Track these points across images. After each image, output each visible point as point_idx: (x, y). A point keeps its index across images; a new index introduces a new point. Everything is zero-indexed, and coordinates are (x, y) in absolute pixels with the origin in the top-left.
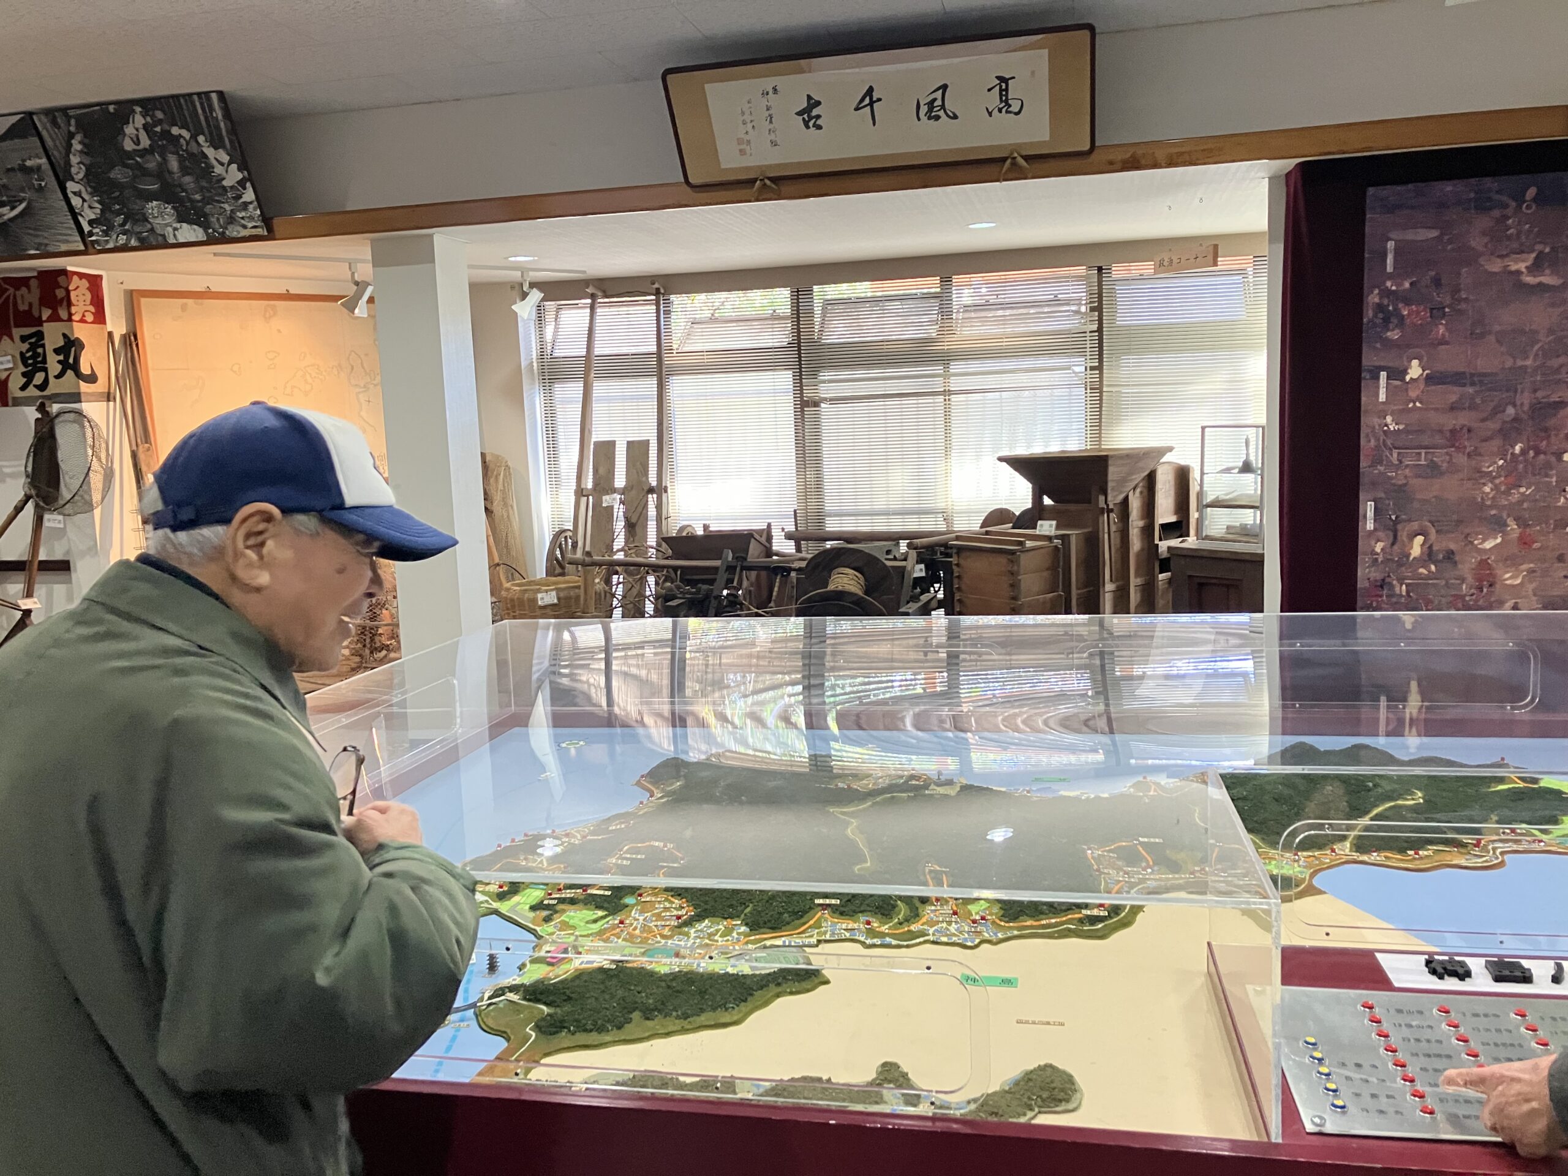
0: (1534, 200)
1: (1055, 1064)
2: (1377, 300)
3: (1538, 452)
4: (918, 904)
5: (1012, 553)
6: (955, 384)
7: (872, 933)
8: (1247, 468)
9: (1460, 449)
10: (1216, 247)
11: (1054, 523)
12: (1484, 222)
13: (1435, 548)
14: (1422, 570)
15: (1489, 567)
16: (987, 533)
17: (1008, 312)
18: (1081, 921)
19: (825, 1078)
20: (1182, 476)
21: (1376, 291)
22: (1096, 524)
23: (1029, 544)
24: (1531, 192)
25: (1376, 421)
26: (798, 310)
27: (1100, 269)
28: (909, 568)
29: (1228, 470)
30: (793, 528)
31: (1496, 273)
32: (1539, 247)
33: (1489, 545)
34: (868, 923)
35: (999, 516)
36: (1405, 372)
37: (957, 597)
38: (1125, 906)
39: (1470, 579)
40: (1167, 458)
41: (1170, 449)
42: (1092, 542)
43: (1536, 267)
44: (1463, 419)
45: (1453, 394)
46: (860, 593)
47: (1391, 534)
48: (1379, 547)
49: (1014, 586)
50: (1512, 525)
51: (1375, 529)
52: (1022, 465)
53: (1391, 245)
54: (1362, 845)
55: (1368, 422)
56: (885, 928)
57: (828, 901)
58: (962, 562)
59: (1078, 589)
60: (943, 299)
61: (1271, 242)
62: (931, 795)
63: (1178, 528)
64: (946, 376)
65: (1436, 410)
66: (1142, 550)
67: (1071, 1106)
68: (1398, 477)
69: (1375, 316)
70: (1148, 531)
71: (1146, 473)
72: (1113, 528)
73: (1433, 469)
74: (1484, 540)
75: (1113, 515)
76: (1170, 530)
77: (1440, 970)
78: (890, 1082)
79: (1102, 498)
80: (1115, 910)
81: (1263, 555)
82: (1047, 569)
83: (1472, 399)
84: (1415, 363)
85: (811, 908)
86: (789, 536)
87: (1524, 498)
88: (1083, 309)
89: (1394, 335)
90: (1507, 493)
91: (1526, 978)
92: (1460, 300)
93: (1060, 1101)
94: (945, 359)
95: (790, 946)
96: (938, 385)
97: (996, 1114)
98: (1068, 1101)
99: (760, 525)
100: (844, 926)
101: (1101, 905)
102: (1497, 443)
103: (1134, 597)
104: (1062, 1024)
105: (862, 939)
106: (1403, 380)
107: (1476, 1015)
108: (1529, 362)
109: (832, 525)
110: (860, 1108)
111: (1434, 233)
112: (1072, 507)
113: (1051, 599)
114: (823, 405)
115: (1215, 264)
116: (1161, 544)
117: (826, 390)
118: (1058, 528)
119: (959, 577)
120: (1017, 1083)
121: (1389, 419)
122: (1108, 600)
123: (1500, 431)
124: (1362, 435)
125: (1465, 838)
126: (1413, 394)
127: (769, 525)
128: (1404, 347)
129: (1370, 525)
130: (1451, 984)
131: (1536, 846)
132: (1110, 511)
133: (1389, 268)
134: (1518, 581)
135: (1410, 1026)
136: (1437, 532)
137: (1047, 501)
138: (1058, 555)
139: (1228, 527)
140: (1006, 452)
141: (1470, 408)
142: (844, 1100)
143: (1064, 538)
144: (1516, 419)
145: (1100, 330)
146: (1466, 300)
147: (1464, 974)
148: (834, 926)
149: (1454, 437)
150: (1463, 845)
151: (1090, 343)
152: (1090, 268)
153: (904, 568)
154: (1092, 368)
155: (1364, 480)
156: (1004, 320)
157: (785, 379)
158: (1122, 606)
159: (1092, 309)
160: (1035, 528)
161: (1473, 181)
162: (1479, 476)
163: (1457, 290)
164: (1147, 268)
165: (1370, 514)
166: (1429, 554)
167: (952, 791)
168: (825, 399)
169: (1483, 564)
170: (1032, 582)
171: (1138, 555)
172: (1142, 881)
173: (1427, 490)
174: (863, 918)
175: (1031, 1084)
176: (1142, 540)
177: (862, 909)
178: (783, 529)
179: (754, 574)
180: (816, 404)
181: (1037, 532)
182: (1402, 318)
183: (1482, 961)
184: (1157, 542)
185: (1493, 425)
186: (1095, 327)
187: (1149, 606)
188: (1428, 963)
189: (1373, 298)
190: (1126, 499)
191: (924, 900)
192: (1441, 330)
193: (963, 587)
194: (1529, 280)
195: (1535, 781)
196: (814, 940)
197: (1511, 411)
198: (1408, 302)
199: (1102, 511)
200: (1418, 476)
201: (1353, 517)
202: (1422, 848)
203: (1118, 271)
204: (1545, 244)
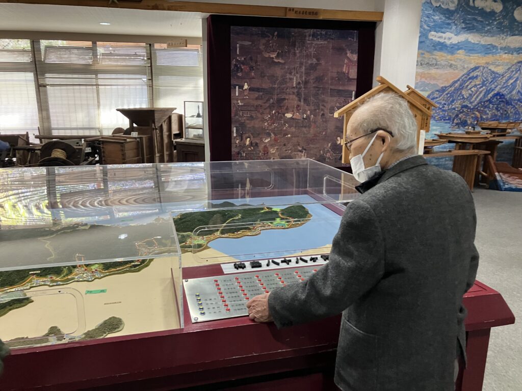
0: (277, 36)
1: (115, 316)
2: (235, 63)
3: (279, 113)
4: (72, 268)
5: (122, 143)
6: (100, 82)
7: (53, 281)
8: (199, 116)
9: (259, 112)
10: (186, 40)
11: (137, 133)
12: (263, 41)
13: (253, 142)
14: (249, 149)
15: (267, 148)
16: (113, 136)
17: (118, 57)
18: (131, 267)
19: (26, 337)
20: (180, 118)
21: (234, 60)
22: (152, 134)
23: (128, 140)
24: (276, 33)
25: (235, 102)
26: (34, 49)
27: (150, 45)
28: (83, 149)
29: (193, 116)
30: (38, 134)
31: (266, 58)
32: (278, 51)
33: (267, 141)
34: (51, 278)
35: (118, 130)
36: (243, 87)
37: (103, 159)
38: (147, 260)
39: (262, 151)
40: (174, 112)
41: (176, 109)
42: (151, 140)
43: (277, 57)
44: (260, 102)
45: (256, 94)
46: (64, 158)
47: (240, 137)
48: (237, 142)
49: (124, 155)
50: (273, 135)
51: (236, 136)
52: (126, 112)
53: (238, 45)
54: (223, 232)
55: (233, 102)
56: (58, 279)
57: (35, 272)
58: (104, 146)
59: (147, 155)
60: (93, 49)
61: (203, 40)
62: (78, 230)
63: (179, 135)
64: (97, 79)
65: (252, 99)
66: (168, 142)
67: (119, 329)
68: (242, 120)
69: (234, 68)
70: (170, 136)
71: (168, 117)
72: (158, 135)
73: (251, 118)
74: (265, 140)
75: (157, 131)
76: (177, 136)
77: (237, 267)
78: (52, 334)
79: (153, 125)
80: (143, 261)
81: (204, 144)
82: (136, 149)
83: (262, 97)
84: (246, 84)
85: (28, 276)
86: (37, 137)
87: (275, 127)
88: (145, 58)
89: (240, 74)
90: (271, 125)
91: (260, 266)
92: (258, 65)
93: (116, 328)
94: (96, 72)
95: (18, 291)
96: (94, 82)
97: (92, 337)
98: (118, 328)
99: (24, 133)
100: (41, 280)
101: (138, 261)
102: (268, 111)
103: (166, 158)
104: (120, 302)
105: (48, 284)
106: (243, 89)
107: (245, 279)
108: (276, 86)
109: (55, 133)
110: (39, 345)
111: (250, 43)
112: (144, 128)
113: (138, 159)
114: (48, 87)
115: (186, 46)
116: (174, 141)
117: (48, 81)
118: (139, 134)
119: (104, 152)
120: (101, 325)
121: (239, 101)
122: (157, 159)
123: (269, 106)
124: (232, 106)
125: (251, 227)
126: (246, 94)
127: (27, 133)
128: (243, 79)
129: (235, 135)
130: (240, 270)
131: (269, 227)
132: (156, 129)
133: (238, 53)
134: (274, 152)
135: (227, 285)
136: (253, 137)
137: (135, 125)
138: (139, 144)
139: (194, 135)
140: (120, 108)
141: (261, 99)
142: (32, 344)
143: (140, 138)
144: (273, 103)
145: (151, 66)
146: (259, 65)
147: (243, 267)
148: (36, 280)
149: (257, 107)
150: (250, 229)
151: (148, 70)
152: (147, 44)
153: (81, 149)
154: (149, 80)
155: (233, 120)
156: (117, 60)
157: (30, 76)
158: (162, 160)
159: (148, 59)
160: (130, 134)
161: (260, 28)
162: (264, 120)
163: (256, 62)
164: (165, 46)
165: (235, 131)
166: (251, 143)
167: (87, 228)
168: (48, 85)
169: (265, 147)
170: (130, 153)
171: (167, 144)
172: (153, 251)
173: (250, 124)
174: (49, 276)
175: (106, 324)
176: (168, 139)
177: (50, 273)
178: (34, 135)
179: (21, 152)
180: (45, 86)
181: (131, 136)
182: (242, 69)
183: (249, 262)
184: (173, 140)
185: (267, 105)
186: (149, 65)
187: (171, 160)
188: (235, 265)
189: (234, 62)
190: (162, 125)
191: (75, 267)
192: (253, 74)
193: (105, 155)
194: (276, 60)
195: (271, 209)
196: (28, 287)
197: (271, 100)
198: (243, 64)
199: (154, 129)
200: (248, 120)
201: (230, 132)
202: (239, 231)
203: (157, 46)
204: (280, 50)
